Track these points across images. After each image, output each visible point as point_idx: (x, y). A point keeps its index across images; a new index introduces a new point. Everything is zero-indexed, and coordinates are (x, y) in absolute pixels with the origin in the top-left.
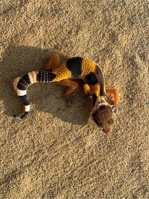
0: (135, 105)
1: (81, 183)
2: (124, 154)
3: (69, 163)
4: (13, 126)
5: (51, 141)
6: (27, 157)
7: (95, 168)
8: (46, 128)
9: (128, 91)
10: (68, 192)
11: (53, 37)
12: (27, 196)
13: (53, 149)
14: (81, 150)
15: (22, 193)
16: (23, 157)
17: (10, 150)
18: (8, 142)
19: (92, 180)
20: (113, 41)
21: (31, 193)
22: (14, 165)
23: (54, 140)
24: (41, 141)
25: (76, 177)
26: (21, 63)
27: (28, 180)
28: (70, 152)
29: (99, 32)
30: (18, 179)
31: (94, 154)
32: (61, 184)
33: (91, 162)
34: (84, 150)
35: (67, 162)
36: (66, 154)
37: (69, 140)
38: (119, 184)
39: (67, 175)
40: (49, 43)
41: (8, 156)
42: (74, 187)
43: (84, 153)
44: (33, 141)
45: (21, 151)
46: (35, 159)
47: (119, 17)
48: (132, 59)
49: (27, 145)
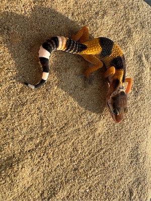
0: (139, 98)
1: (87, 175)
2: (126, 144)
3: (77, 151)
4: (21, 95)
5: (63, 122)
6: (31, 139)
7: (101, 159)
8: (60, 105)
9: (135, 84)
10: (71, 187)
11: (82, 12)
12: (21, 194)
13: (64, 132)
14: (91, 137)
15: (15, 190)
16: (26, 139)
17: (11, 127)
18: (9, 116)
19: (97, 171)
20: (129, 36)
21: (27, 190)
22: (12, 148)
23: (66, 121)
24: (51, 120)
25: (82, 167)
26: (45, 25)
27: (27, 170)
28: (80, 138)
29: (119, 24)
30: (16, 169)
31: (103, 142)
32: (66, 177)
33: (98, 152)
34: (94, 137)
35: (75, 149)
36: (76, 140)
37: (82, 123)
38: (120, 177)
39: (73, 166)
40: (77, 15)
41: (5, 136)
42: (78, 180)
43: (93, 140)
44: (41, 119)
45: (24, 130)
46: (40, 143)
47: (135, 17)
48: (140, 57)
49: (35, 123)
